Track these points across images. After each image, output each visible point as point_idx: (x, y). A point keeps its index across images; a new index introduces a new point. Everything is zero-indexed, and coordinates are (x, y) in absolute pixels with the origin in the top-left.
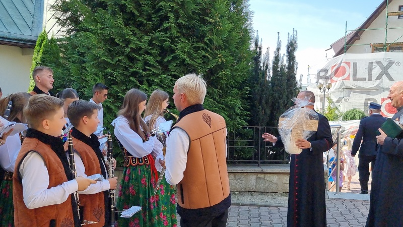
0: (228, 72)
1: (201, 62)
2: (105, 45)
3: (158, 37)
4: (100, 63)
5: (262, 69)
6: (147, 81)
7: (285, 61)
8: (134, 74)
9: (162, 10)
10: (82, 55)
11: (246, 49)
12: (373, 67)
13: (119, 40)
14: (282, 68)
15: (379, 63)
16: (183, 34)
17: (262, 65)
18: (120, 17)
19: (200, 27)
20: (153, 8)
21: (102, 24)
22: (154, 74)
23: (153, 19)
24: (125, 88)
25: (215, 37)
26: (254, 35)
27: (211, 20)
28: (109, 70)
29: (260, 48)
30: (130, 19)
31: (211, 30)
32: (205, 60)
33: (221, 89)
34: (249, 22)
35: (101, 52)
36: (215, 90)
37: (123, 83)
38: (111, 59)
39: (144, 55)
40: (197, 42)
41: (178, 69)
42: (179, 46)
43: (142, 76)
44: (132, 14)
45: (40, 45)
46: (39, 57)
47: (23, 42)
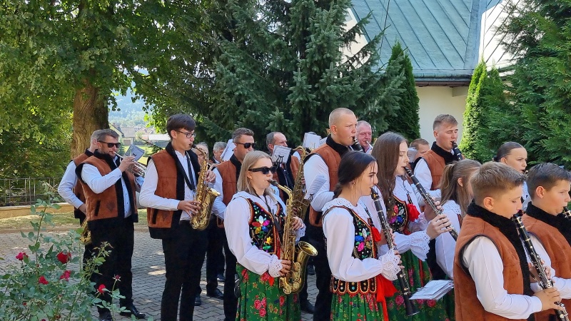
4: (568, 101)
45: (477, 82)
46: (475, 98)
47: (453, 80)
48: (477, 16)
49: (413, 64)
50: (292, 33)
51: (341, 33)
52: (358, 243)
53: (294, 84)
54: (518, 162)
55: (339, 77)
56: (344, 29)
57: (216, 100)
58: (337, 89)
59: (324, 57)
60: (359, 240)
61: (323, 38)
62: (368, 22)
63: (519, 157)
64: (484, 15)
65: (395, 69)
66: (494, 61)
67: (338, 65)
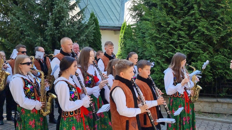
1: (215, 33)
2: (156, 27)
3: (187, 20)
4: (153, 38)
6: (180, 46)
8: (172, 43)
9: (190, 3)
10: (144, 33)
13: (164, 24)
16: (203, 17)
18: (164, 11)
19: (215, 11)
20: (184, 2)
21: (154, 15)
22: (184, 42)
23: (184, 9)
24: (167, 51)
25: (225, 16)
27: (223, 6)
28: (158, 41)
30: (170, 11)
31: (223, 12)
32: (218, 31)
33: (230, 49)
35: (154, 31)
36: (225, 50)
37: (166, 48)
38: (159, 35)
39: (178, 31)
40: (213, 20)
41: (200, 38)
42: (200, 24)
43: (177, 43)
44: (171, 8)
45: (123, 29)
46: (122, 35)
47: (115, 28)
48: (123, 4)
49: (99, 21)
50: (46, 4)
51: (69, 6)
52: (71, 95)
53: (48, 26)
54: (135, 59)
55: (68, 24)
56: (70, 4)
57: (10, 32)
58: (67, 29)
59: (61, 15)
60: (71, 93)
61: (60, 7)
62: (80, 2)
63: (135, 58)
64: (126, 3)
65: (91, 22)
66: (129, 21)
67: (67, 19)
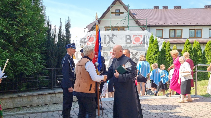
0: (32, 38)
1: (15, 33)
5: (52, 37)
7: (64, 33)
11: (42, 26)
12: (106, 37)
14: (63, 37)
15: (108, 36)
16: (2, 16)
17: (52, 35)
19: (13, 12)
25: (23, 18)
26: (47, 19)
27: (20, 9)
29: (50, 26)
31: (21, 15)
32: (17, 31)
33: (28, 48)
34: (43, 11)
36: (24, 49)
40: (12, 20)
